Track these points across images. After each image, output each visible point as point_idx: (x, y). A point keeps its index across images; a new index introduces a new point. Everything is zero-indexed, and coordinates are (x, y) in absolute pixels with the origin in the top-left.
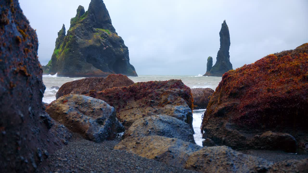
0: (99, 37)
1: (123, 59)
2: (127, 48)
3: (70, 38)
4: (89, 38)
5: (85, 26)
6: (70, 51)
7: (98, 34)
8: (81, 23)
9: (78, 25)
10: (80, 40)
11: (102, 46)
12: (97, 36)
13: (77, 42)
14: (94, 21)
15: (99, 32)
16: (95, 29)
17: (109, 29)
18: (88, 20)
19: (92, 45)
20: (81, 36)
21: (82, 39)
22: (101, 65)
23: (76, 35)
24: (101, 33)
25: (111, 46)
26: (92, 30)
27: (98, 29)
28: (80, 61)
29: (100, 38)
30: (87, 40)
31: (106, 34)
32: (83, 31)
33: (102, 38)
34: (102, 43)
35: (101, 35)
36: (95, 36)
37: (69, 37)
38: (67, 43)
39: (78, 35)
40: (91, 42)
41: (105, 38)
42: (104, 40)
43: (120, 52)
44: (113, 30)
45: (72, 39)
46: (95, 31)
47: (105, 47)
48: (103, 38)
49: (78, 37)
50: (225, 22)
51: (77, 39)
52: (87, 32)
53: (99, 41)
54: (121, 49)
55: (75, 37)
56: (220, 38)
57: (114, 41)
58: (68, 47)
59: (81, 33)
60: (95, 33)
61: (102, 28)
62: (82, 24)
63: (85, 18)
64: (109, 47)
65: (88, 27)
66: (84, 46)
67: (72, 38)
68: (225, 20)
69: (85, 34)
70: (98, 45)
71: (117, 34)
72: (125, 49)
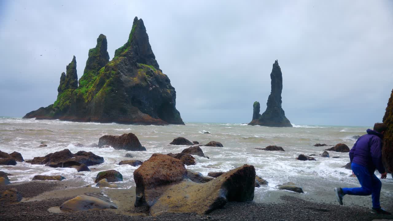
0: (144, 75)
1: (170, 103)
2: (174, 89)
3: (113, 74)
4: (134, 75)
5: (129, 60)
6: (112, 91)
7: (142, 70)
8: (124, 56)
9: (121, 59)
10: (124, 78)
11: (148, 86)
12: (141, 72)
13: (121, 79)
14: (138, 55)
15: (143, 68)
16: (139, 65)
17: (153, 65)
18: (132, 53)
19: (138, 84)
20: (125, 73)
21: (126, 75)
22: (146, 110)
23: (120, 71)
24: (146, 70)
25: (158, 86)
26: (136, 65)
27: (142, 64)
28: (125, 104)
29: (146, 76)
30: (131, 78)
31: (152, 71)
32: (127, 66)
33: (148, 76)
34: (149, 82)
35: (146, 72)
36: (139, 73)
37: (110, 73)
38: (107, 81)
39: (122, 71)
40: (136, 80)
41: (151, 76)
42: (150, 78)
43: (167, 93)
44: (157, 66)
45: (114, 76)
46: (139, 67)
47: (152, 87)
48: (150, 76)
49: (122, 74)
50: (276, 62)
51: (121, 76)
52: (132, 68)
53: (144, 79)
54: (167, 89)
55: (119, 73)
56: (271, 80)
57: (161, 80)
58: (109, 85)
59: (125, 69)
60: (139, 70)
61: (146, 64)
62: (126, 57)
63: (129, 50)
64: (155, 87)
65: (131, 62)
66: (129, 85)
67: (115, 74)
68: (277, 60)
69: (130, 70)
70: (144, 84)
71: (161, 71)
72: (172, 90)
